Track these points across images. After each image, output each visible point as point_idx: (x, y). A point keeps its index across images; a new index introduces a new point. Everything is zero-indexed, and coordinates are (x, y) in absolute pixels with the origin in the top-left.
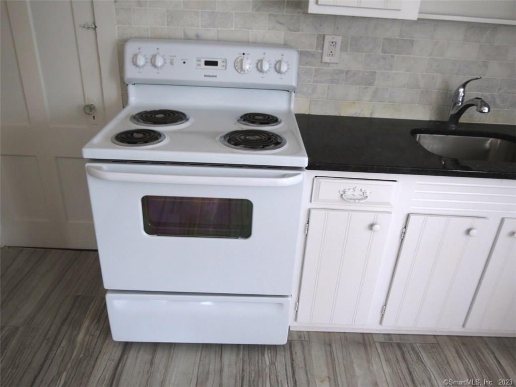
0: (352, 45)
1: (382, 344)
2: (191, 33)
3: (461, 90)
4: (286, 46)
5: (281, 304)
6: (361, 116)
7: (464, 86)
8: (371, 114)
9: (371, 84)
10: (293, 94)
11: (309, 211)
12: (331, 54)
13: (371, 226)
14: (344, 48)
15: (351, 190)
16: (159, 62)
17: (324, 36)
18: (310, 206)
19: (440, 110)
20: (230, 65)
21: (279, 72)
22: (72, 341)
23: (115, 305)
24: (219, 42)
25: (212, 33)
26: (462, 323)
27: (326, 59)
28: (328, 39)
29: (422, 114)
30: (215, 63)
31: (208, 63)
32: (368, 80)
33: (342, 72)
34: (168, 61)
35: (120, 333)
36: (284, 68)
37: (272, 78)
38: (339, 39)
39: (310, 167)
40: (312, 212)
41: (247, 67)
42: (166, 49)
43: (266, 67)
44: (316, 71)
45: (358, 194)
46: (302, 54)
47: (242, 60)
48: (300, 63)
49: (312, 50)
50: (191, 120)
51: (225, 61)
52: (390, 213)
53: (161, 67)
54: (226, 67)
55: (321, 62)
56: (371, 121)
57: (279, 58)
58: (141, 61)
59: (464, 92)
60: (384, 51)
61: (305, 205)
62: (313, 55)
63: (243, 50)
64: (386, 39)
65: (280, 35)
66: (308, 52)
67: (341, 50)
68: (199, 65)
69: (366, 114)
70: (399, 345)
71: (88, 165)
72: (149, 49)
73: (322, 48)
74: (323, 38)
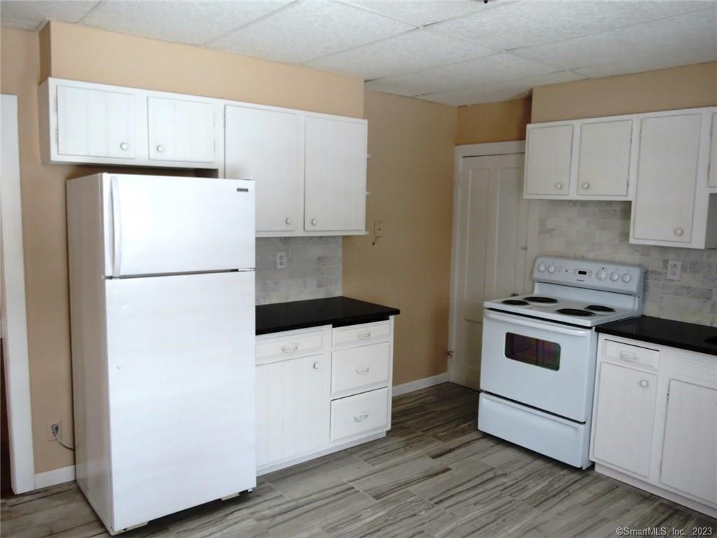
0: (691, 268)
5: (576, 429)
9: (709, 298)
10: (637, 298)
11: (601, 364)
12: (674, 273)
14: (684, 270)
16: (552, 269)
17: (668, 261)
20: (594, 275)
21: (625, 281)
22: (458, 425)
23: (485, 402)
25: (591, 255)
27: (670, 276)
28: (671, 263)
30: (584, 273)
31: (580, 272)
32: (707, 296)
33: (683, 287)
34: (557, 270)
35: (484, 425)
38: (679, 264)
42: (559, 262)
43: (616, 277)
44: (663, 285)
45: (630, 354)
47: (601, 272)
49: (660, 270)
51: (590, 272)
52: (655, 375)
54: (590, 275)
55: (666, 279)
58: (542, 268)
62: (660, 273)
63: (603, 266)
66: (656, 271)
67: (681, 271)
68: (575, 273)
71: (485, 310)
72: (548, 261)
73: (667, 269)
74: (666, 262)
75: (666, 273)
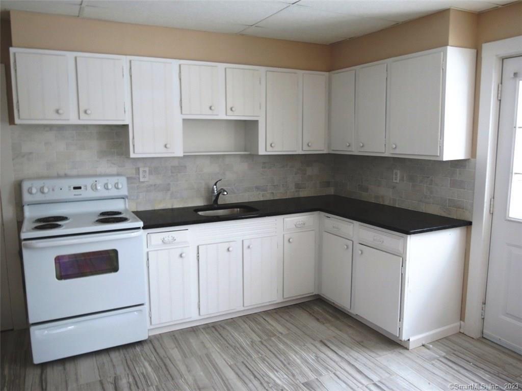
0: (154, 171)
1: (204, 329)
2: (62, 173)
3: (215, 187)
4: (118, 175)
6: (167, 208)
7: (215, 184)
8: (172, 206)
9: (169, 190)
10: (127, 200)
11: (148, 253)
12: (144, 177)
13: (181, 256)
14: (151, 173)
15: (167, 237)
16: (46, 190)
17: (139, 169)
18: (148, 250)
19: (208, 199)
20: (89, 188)
21: (117, 188)
24: (78, 176)
26: (242, 305)
27: (142, 180)
28: (141, 170)
29: (200, 203)
30: (80, 188)
31: (75, 188)
32: (167, 188)
33: (151, 185)
34: (51, 190)
35: (39, 358)
36: (120, 186)
37: (113, 192)
38: (147, 169)
39: (144, 228)
40: (149, 253)
41: (99, 188)
43: (110, 187)
44: (138, 186)
45: (170, 239)
46: (128, 178)
47: (96, 185)
48: (128, 183)
49: (134, 176)
50: (71, 219)
51: (86, 186)
52: (189, 246)
53: (47, 193)
54: (86, 189)
55: (139, 182)
56: (172, 210)
57: (116, 181)
58: (34, 191)
59: (216, 187)
60: (172, 173)
61: (146, 250)
62: (134, 179)
63: (95, 179)
64: (172, 167)
65: (114, 170)
66: (131, 177)
67: (149, 175)
68: (70, 190)
69: (169, 206)
70: (213, 327)
71: (23, 242)
72: (38, 184)
73: (139, 174)
74: (138, 169)
75: (139, 178)
